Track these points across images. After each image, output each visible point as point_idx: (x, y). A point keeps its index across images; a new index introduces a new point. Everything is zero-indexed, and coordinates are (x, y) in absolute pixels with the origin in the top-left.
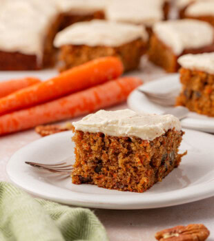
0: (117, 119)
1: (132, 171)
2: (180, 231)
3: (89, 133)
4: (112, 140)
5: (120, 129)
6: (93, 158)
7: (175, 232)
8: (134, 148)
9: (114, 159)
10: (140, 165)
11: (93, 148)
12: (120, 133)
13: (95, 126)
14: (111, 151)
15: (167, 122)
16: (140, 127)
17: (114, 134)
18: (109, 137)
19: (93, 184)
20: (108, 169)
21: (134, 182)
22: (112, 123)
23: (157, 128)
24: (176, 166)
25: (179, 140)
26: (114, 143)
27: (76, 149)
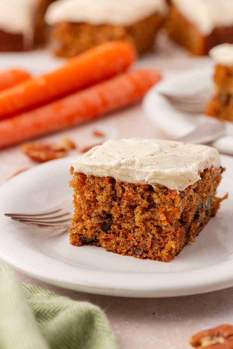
0: (133, 159)
1: (154, 231)
2: (226, 334)
3: (93, 177)
4: (127, 188)
5: (138, 173)
6: (100, 210)
7: (218, 335)
8: (157, 201)
9: (128, 215)
10: (166, 224)
11: (99, 198)
12: (137, 179)
13: (102, 167)
14: (125, 203)
15: (204, 160)
16: (167, 171)
17: (129, 180)
18: (122, 183)
19: (100, 246)
20: (120, 227)
21: (156, 247)
22: (126, 164)
23: (189, 173)
24: (213, 215)
25: (218, 180)
26: (129, 193)
27: (75, 197)
